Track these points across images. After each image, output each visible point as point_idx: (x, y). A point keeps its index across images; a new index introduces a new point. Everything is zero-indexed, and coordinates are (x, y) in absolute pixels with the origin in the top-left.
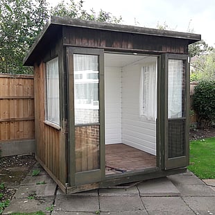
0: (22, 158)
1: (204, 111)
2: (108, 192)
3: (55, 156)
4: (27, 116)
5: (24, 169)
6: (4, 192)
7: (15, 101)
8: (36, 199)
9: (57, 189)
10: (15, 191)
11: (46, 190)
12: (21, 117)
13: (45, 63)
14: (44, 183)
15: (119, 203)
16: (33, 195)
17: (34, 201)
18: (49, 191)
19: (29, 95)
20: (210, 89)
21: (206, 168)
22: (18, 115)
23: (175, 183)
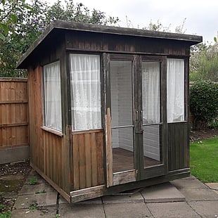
0: (16, 165)
1: (199, 111)
2: (112, 200)
3: (57, 164)
4: (19, 122)
5: (19, 177)
6: (2, 203)
7: (7, 106)
8: (38, 210)
9: (58, 198)
10: (14, 201)
11: (47, 199)
12: (14, 122)
13: (43, 67)
14: (44, 192)
15: (124, 210)
16: (34, 205)
17: (36, 211)
18: (51, 200)
19: (21, 99)
20: (206, 90)
21: (208, 171)
22: (10, 121)
23: (178, 188)
